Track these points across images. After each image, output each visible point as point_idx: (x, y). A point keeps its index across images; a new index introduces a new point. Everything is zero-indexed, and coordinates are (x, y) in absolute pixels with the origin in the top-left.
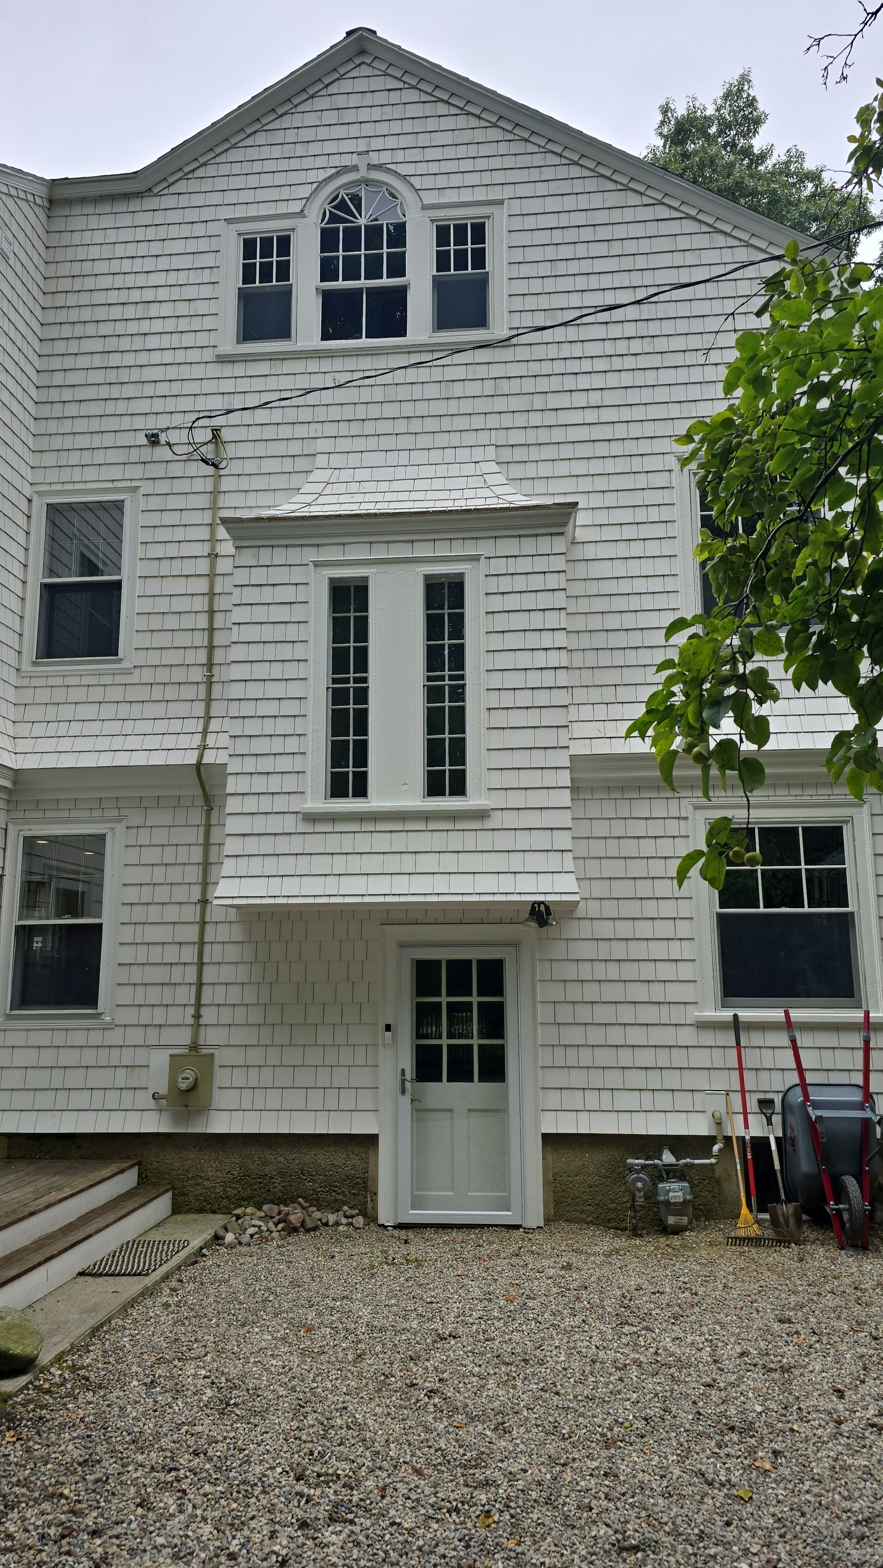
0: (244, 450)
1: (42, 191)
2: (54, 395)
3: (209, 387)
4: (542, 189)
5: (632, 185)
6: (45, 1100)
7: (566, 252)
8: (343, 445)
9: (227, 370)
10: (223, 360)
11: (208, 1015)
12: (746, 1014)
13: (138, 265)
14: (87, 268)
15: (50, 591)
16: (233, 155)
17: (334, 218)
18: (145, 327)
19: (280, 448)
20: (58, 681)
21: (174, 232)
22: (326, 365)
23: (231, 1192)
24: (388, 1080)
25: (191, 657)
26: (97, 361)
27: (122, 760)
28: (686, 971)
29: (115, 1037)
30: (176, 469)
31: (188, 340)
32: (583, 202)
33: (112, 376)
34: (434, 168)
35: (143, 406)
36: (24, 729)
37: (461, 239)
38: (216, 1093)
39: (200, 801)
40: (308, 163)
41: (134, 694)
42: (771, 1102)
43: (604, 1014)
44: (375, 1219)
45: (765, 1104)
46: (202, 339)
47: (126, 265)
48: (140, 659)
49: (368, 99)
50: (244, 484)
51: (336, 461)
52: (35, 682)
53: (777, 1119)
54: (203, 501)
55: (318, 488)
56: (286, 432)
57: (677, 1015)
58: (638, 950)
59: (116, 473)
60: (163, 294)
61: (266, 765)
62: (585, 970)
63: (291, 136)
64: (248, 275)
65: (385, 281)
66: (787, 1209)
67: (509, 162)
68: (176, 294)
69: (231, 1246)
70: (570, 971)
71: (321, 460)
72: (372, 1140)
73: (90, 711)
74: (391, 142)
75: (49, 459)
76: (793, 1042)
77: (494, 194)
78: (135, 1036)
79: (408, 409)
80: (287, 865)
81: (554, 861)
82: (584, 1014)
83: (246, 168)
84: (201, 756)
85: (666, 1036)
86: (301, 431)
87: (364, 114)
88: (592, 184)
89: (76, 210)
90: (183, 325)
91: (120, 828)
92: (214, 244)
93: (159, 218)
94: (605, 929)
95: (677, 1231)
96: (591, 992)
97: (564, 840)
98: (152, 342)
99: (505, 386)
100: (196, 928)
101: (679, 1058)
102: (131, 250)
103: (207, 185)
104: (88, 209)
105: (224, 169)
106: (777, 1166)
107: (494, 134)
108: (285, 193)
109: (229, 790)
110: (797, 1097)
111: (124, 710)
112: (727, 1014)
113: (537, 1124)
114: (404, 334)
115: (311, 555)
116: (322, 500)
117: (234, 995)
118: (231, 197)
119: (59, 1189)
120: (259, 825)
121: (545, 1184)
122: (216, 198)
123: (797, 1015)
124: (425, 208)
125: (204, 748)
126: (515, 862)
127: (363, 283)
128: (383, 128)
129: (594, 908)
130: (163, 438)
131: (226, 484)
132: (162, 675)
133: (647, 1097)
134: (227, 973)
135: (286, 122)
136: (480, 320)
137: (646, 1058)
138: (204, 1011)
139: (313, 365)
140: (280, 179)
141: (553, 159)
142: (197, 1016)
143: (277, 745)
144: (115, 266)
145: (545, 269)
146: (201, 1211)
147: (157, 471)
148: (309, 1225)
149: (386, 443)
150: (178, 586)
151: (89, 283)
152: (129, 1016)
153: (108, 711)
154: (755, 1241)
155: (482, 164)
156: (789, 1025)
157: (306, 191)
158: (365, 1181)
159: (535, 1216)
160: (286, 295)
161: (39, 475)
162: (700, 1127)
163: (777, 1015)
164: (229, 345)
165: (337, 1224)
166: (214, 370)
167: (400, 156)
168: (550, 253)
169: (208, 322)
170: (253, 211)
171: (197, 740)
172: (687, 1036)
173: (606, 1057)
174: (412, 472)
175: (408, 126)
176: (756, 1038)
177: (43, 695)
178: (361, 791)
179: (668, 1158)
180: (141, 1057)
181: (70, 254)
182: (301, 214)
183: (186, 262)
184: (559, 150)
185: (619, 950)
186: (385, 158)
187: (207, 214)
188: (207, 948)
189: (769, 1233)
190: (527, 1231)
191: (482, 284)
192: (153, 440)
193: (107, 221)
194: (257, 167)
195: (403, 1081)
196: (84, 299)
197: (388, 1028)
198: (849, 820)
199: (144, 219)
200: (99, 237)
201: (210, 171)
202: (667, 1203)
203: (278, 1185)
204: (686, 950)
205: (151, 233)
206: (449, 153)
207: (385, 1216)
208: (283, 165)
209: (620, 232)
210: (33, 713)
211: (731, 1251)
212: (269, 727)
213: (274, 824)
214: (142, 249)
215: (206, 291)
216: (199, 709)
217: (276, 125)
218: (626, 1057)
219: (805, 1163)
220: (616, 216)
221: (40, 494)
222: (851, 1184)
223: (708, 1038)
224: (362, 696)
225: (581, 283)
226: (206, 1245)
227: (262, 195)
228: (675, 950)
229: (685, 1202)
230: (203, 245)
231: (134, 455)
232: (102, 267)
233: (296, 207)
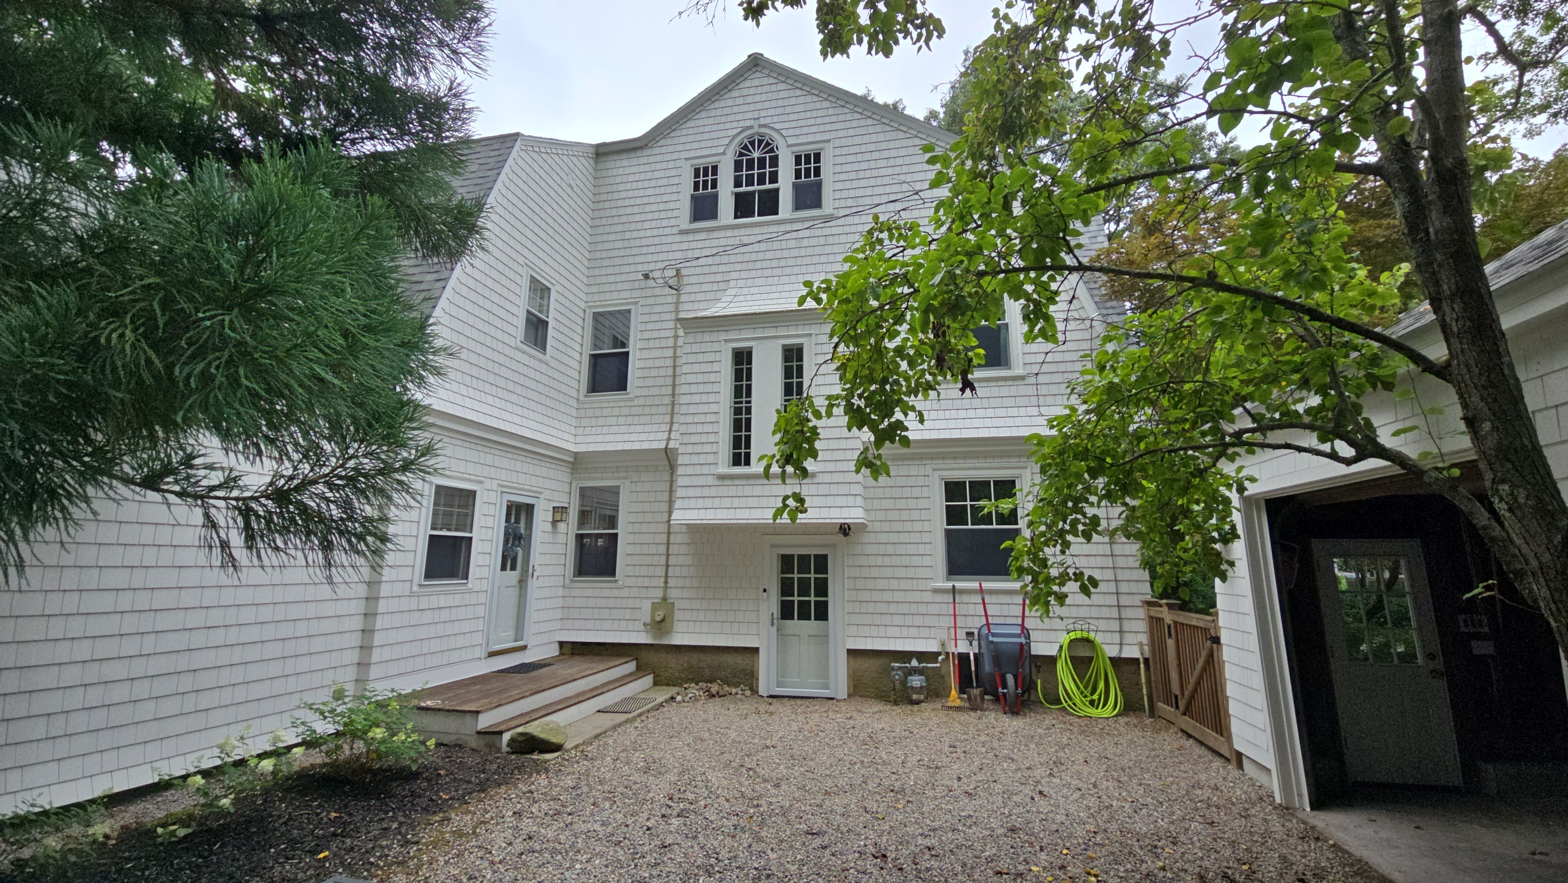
0: (693, 280)
1: (593, 150)
2: (598, 255)
3: (675, 247)
4: (851, 132)
5: (901, 128)
6: (590, 624)
7: (864, 166)
8: (744, 275)
9: (685, 238)
10: (683, 232)
11: (672, 582)
12: (959, 585)
13: (640, 185)
14: (615, 188)
15: (594, 357)
16: (689, 124)
17: (741, 154)
18: (643, 217)
19: (711, 278)
20: (598, 405)
21: (658, 166)
22: (736, 232)
23: (683, 676)
24: (765, 619)
25: (664, 391)
26: (619, 236)
27: (628, 447)
28: (927, 561)
29: (624, 593)
30: (658, 291)
31: (665, 223)
32: (874, 138)
33: (626, 244)
34: (793, 124)
35: (642, 259)
36: (580, 431)
37: (808, 162)
38: (676, 623)
39: (668, 468)
40: (728, 126)
41: (635, 411)
42: (973, 633)
43: (881, 584)
44: (757, 692)
45: (970, 634)
46: (672, 222)
47: (634, 185)
48: (639, 392)
49: (759, 90)
50: (693, 297)
51: (741, 283)
52: (586, 406)
53: (975, 643)
54: (671, 308)
55: (729, 299)
56: (714, 269)
57: (922, 585)
58: (900, 549)
59: (627, 294)
60: (653, 199)
61: (698, 448)
62: (872, 561)
63: (719, 112)
64: (696, 186)
65: (768, 186)
66: (976, 692)
67: (834, 119)
68: (659, 199)
69: (679, 702)
70: (863, 561)
71: (732, 283)
72: (756, 650)
73: (613, 421)
74: (771, 112)
75: (594, 289)
76: (983, 600)
77: (825, 137)
78: (635, 592)
79: (778, 254)
80: (708, 503)
81: (851, 501)
82: (871, 584)
83: (696, 130)
84: (667, 444)
85: (917, 596)
86: (722, 268)
87: (757, 98)
88: (879, 128)
89: (610, 158)
90: (663, 215)
91: (627, 482)
92: (679, 172)
93: (651, 159)
94: (883, 538)
95: (918, 703)
96: (875, 572)
97: (857, 489)
98: (647, 225)
99: (831, 240)
100: (665, 536)
101: (923, 609)
102: (637, 177)
103: (675, 141)
104: (615, 157)
105: (685, 132)
106: (973, 668)
107: (826, 104)
108: (716, 142)
109: (680, 462)
110: (985, 631)
111: (630, 420)
112: (949, 585)
113: (844, 644)
114: (777, 213)
115: (723, 336)
116: (732, 305)
117: (685, 572)
118: (688, 147)
119: (592, 669)
120: (696, 481)
121: (849, 676)
122: (680, 147)
123: (986, 585)
124: (788, 146)
125: (669, 439)
126: (830, 501)
127: (756, 187)
128: (767, 105)
129: (877, 526)
130: (651, 275)
131: (683, 298)
132: (649, 401)
133: (904, 629)
134: (681, 560)
135: (717, 105)
136: (818, 204)
137: (904, 608)
138: (669, 580)
139: (729, 233)
140: (713, 135)
141: (857, 116)
142: (666, 582)
143: (704, 438)
144: (629, 186)
145: (853, 176)
146: (668, 685)
147: (649, 292)
148: (721, 693)
149: (767, 272)
150: (658, 353)
151: (616, 196)
152: (632, 582)
153: (622, 420)
154: (958, 709)
155: (819, 121)
156: (981, 591)
157: (727, 141)
158: (752, 672)
159: (843, 693)
160: (715, 197)
161: (590, 298)
162: (932, 647)
163: (975, 585)
164: (686, 225)
165: (737, 694)
166: (678, 238)
167: (776, 119)
168: (856, 167)
169: (675, 214)
170: (699, 153)
171: (666, 435)
172: (928, 597)
173: (882, 608)
174: (780, 288)
175: (780, 103)
176: (966, 598)
177: (590, 413)
178: (748, 463)
179: (914, 663)
180: (637, 603)
181: (606, 181)
182: (724, 153)
183: (664, 182)
184: (860, 110)
185: (890, 549)
186: (768, 121)
187: (675, 156)
188: (671, 546)
189: (967, 705)
190: (838, 701)
191: (819, 185)
192: (646, 276)
193: (625, 163)
194: (701, 130)
195: (773, 619)
196: (613, 204)
197: (765, 591)
198: (1020, 477)
199: (643, 160)
200: (621, 171)
201: (678, 133)
202: (912, 687)
203: (707, 674)
204: (927, 549)
205: (647, 168)
206: (802, 115)
207: (763, 690)
208: (715, 128)
209: (893, 153)
210: (585, 422)
211: (942, 714)
212: (700, 428)
213: (701, 481)
214: (643, 176)
215: (675, 197)
216: (667, 419)
217: (712, 106)
218: (893, 608)
219: (988, 667)
220: (892, 145)
221: (590, 307)
222: (1010, 679)
223: (939, 598)
224: (749, 410)
225: (872, 182)
226: (666, 701)
227: (704, 144)
228: (921, 549)
229: (921, 687)
230: (673, 172)
231: (637, 284)
232: (622, 187)
233: (721, 150)
